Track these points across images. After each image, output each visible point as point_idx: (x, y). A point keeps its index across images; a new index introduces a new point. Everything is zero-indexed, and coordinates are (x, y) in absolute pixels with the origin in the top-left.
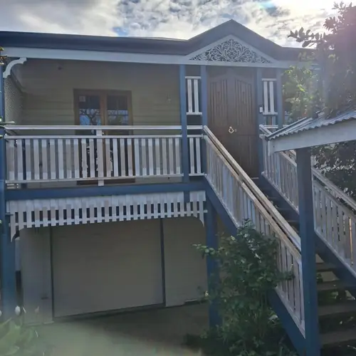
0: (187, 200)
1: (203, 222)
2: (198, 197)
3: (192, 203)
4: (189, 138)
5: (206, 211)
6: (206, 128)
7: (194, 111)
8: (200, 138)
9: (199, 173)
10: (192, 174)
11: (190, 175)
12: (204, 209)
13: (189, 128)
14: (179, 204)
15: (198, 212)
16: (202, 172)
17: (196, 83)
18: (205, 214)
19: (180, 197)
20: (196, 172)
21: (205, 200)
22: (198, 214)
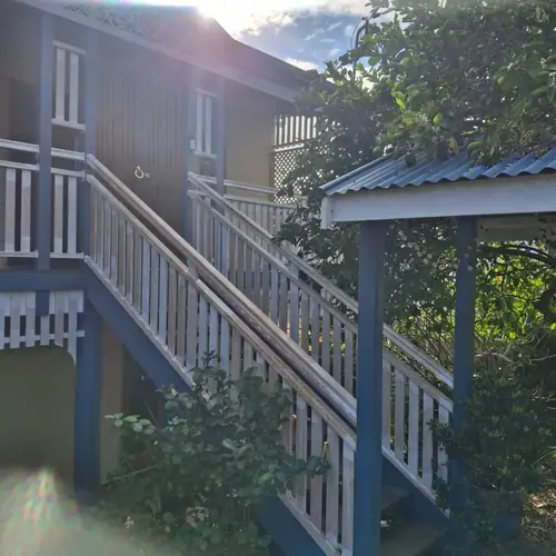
0: (41, 309)
1: (75, 358)
2: (68, 303)
3: (53, 317)
4: (53, 175)
5: (82, 334)
6: (93, 160)
7: (67, 118)
8: (79, 179)
9: (72, 254)
10: (58, 253)
11: (53, 255)
12: (79, 328)
13: (55, 152)
14: (23, 319)
15: (66, 335)
16: (78, 251)
17: (74, 60)
18: (79, 340)
19: (26, 303)
20: (65, 250)
21: (81, 310)
22: (66, 341)
